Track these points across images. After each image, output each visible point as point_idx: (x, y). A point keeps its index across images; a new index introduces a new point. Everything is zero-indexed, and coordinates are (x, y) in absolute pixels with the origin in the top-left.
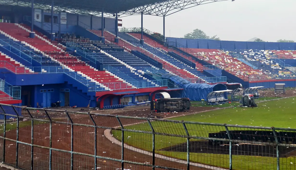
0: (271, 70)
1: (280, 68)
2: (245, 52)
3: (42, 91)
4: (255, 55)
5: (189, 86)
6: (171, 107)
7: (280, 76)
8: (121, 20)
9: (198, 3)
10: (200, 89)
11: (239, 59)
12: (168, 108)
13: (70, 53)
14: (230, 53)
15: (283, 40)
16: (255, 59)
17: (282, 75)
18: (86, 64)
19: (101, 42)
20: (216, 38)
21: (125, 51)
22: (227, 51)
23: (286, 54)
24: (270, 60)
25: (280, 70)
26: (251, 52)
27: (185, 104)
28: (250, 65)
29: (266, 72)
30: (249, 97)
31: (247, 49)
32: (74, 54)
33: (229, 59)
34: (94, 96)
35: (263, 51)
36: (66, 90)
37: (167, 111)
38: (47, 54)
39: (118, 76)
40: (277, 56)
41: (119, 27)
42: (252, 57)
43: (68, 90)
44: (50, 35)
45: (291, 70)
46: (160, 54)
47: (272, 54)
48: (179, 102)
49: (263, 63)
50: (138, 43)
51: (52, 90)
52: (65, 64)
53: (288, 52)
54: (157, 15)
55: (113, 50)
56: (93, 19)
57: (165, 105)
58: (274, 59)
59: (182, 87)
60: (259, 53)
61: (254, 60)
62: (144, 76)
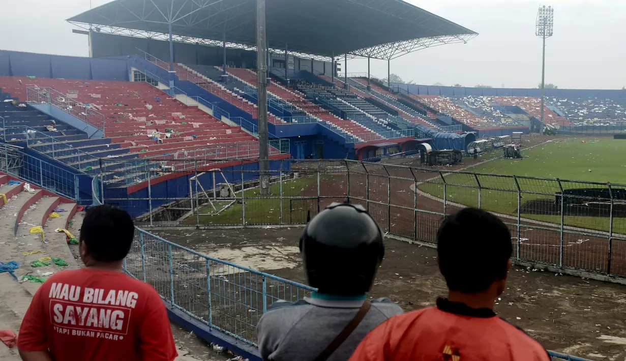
0: (494, 117)
1: (502, 116)
2: (464, 98)
3: (296, 143)
4: (475, 102)
5: (438, 136)
6: (443, 160)
7: (503, 124)
8: (340, 64)
9: (427, 46)
10: (451, 139)
11: (461, 106)
12: (440, 160)
13: (310, 101)
14: (451, 100)
15: (481, 85)
16: (476, 106)
17: (505, 122)
18: (330, 113)
19: (332, 88)
20: (412, 83)
21: (359, 98)
22: (448, 98)
23: (504, 100)
24: (491, 107)
25: (502, 117)
26: (470, 98)
27: (457, 156)
28: (474, 113)
29: (490, 119)
30: (515, 147)
31: (466, 95)
32: (315, 102)
33: (452, 106)
34: (353, 149)
35: (482, 97)
36: (319, 142)
37: (439, 164)
38: (291, 102)
39: (364, 126)
40: (496, 103)
41: (338, 72)
42: (473, 104)
43: (322, 142)
44: (285, 81)
45: (512, 117)
46: (389, 101)
47: (491, 100)
48: (451, 154)
49: (484, 110)
50: (364, 89)
51: (305, 142)
52: (311, 113)
53: (506, 99)
54: (383, 59)
55: (348, 96)
56: (314, 63)
57: (437, 157)
58: (495, 106)
59: (430, 137)
60: (478, 99)
61: (474, 107)
62: (387, 125)
